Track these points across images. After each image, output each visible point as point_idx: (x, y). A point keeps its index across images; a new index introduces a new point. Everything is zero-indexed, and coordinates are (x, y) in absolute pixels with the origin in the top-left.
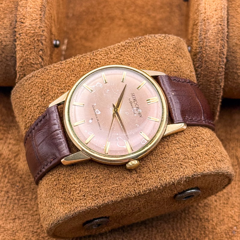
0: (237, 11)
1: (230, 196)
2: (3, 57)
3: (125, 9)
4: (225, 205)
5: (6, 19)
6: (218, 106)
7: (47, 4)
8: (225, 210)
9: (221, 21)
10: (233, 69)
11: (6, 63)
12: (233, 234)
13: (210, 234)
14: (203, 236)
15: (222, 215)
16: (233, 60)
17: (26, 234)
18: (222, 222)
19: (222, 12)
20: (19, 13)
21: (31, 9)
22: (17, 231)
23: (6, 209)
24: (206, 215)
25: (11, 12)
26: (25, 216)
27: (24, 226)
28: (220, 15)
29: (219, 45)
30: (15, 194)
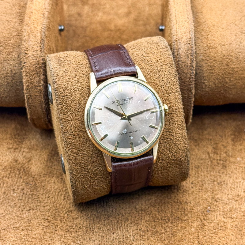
1: (204, 183)
2: (14, 83)
4: (200, 191)
5: (15, 52)
6: (191, 110)
8: (200, 194)
9: (190, 41)
10: (201, 80)
11: (16, 87)
12: (207, 213)
13: (189, 213)
14: (183, 215)
15: (198, 199)
16: (201, 72)
17: (39, 221)
18: (198, 204)
19: (190, 34)
20: (24, 46)
21: (33, 43)
22: (31, 219)
23: (22, 203)
24: (185, 199)
25: (18, 46)
26: (37, 207)
27: (38, 215)
28: (188, 36)
29: (189, 59)
30: (29, 190)
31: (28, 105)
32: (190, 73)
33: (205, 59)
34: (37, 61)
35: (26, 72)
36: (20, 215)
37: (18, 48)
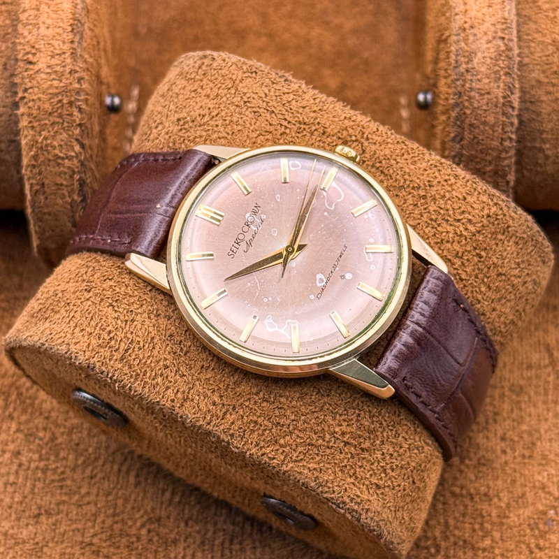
0: (537, 4)
1: (537, 438)
3: (271, 10)
4: (526, 460)
7: (85, 15)
8: (526, 472)
9: (504, 30)
10: (534, 140)
12: (546, 527)
15: (521, 484)
16: (533, 119)
17: (68, 550)
19: (503, 8)
20: (22, 41)
22: (44, 544)
23: (17, 494)
26: (61, 507)
27: (62, 530)
28: (499, 16)
29: (502, 85)
30: (36, 456)
31: (33, 211)
32: (504, 125)
33: (546, 80)
34: (62, 84)
35: (29, 115)
36: (11, 532)
37: (4, 42)
